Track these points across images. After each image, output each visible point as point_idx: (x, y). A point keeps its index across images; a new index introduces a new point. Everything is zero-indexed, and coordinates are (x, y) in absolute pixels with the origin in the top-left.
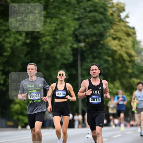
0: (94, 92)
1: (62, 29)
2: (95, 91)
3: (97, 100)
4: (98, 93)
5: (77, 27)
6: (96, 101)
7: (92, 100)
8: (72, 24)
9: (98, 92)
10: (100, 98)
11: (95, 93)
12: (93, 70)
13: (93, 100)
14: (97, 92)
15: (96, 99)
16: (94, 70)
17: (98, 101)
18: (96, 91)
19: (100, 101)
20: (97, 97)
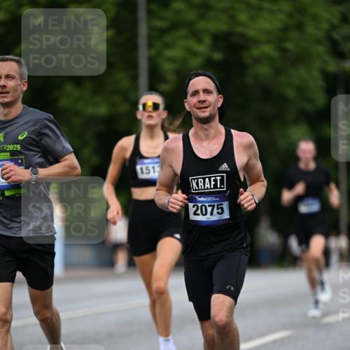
0: (204, 184)
1: (300, 27)
2: (204, 179)
3: (215, 211)
4: (215, 186)
5: (336, 21)
6: (212, 214)
7: (197, 210)
8: (325, 15)
9: (215, 181)
10: (225, 205)
11: (207, 186)
12: (196, 93)
13: (199, 212)
14: (213, 183)
15: (209, 209)
16: (201, 92)
17: (218, 213)
18: (210, 178)
19: (226, 215)
20: (214, 199)
